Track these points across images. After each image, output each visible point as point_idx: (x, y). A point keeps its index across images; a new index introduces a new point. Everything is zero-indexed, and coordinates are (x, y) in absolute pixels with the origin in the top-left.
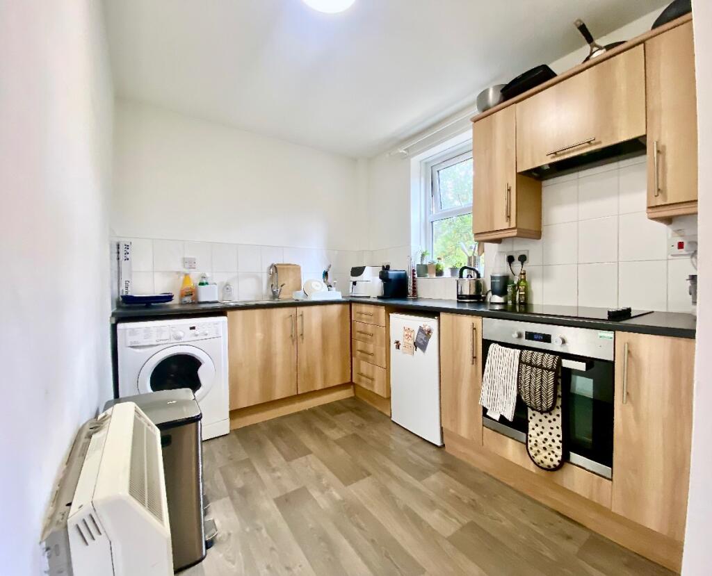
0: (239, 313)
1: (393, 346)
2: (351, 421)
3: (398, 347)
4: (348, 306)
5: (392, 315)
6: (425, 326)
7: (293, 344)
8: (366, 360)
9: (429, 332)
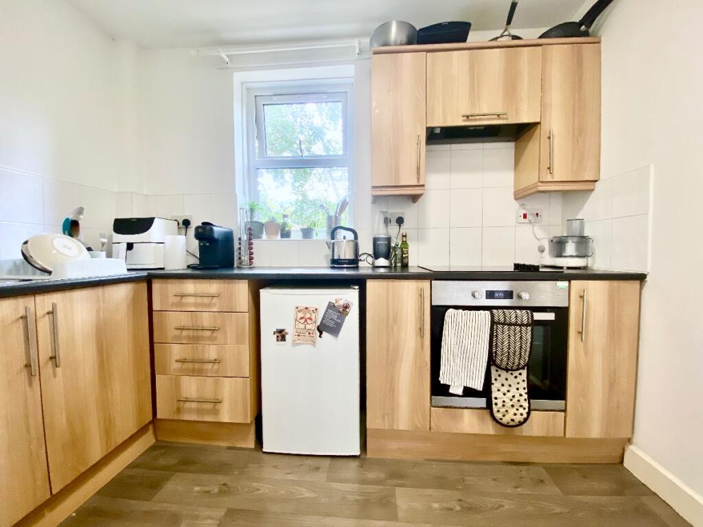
1: (269, 338)
3: (282, 339)
4: (144, 286)
6: (338, 301)
8: (199, 373)
9: (346, 307)
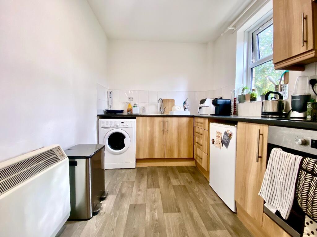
0: (141, 118)
1: (211, 142)
2: (187, 178)
3: (213, 143)
4: (193, 118)
5: (211, 124)
6: (228, 131)
7: (163, 134)
8: (199, 148)
9: (231, 135)
